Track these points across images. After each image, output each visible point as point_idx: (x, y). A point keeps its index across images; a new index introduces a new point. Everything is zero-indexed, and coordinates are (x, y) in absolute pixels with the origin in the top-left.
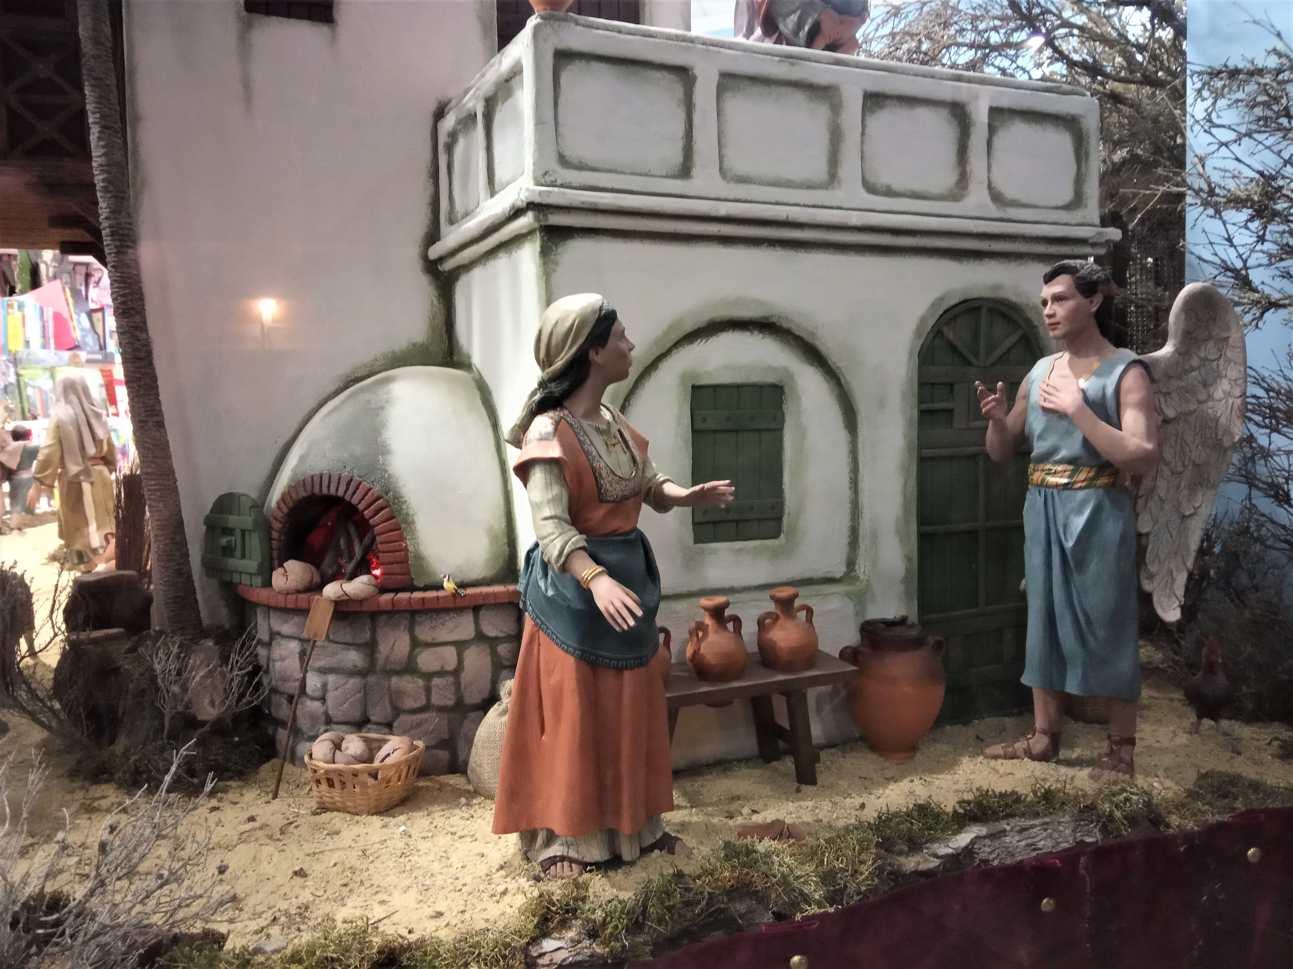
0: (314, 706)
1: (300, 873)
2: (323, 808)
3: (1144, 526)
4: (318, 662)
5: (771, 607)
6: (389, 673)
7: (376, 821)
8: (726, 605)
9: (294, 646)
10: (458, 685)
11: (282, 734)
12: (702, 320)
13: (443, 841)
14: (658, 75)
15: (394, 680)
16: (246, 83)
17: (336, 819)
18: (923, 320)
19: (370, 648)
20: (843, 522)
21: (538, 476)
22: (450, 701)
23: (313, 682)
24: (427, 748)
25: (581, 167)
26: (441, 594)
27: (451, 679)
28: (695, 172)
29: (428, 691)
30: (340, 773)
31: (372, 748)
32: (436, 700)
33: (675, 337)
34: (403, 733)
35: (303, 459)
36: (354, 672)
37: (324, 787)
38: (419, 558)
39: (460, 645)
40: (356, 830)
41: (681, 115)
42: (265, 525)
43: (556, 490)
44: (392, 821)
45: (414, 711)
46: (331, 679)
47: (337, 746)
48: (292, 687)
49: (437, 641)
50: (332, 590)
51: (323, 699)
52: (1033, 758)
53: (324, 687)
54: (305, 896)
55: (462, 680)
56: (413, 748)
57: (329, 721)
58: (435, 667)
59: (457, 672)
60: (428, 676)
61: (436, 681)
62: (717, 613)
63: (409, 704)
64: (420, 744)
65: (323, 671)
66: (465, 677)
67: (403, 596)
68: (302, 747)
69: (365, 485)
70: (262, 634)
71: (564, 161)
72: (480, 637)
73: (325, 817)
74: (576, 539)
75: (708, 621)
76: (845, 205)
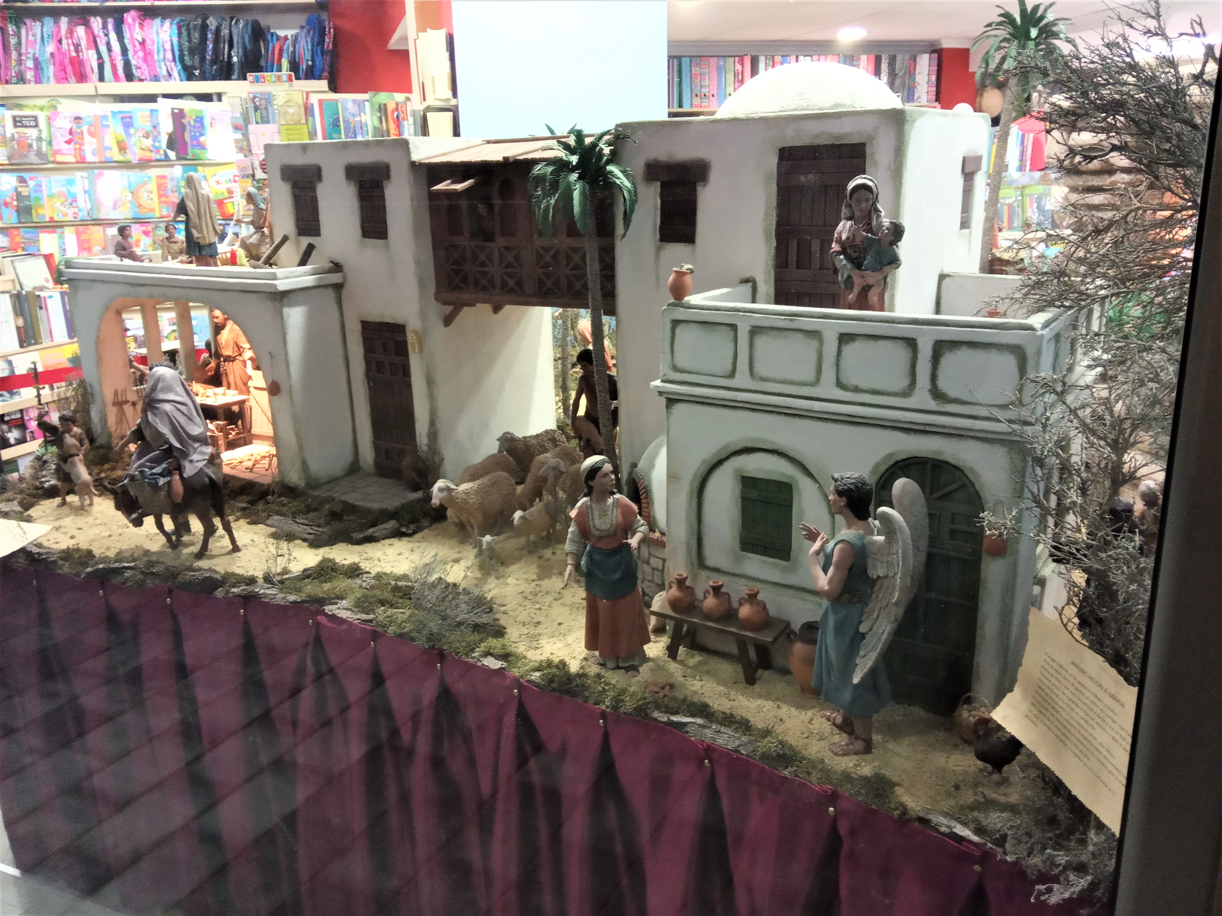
14: (722, 327)
16: (658, 278)
18: (877, 465)
25: (683, 371)
28: (737, 375)
33: (727, 452)
41: (731, 347)
71: (674, 368)
76: (822, 396)
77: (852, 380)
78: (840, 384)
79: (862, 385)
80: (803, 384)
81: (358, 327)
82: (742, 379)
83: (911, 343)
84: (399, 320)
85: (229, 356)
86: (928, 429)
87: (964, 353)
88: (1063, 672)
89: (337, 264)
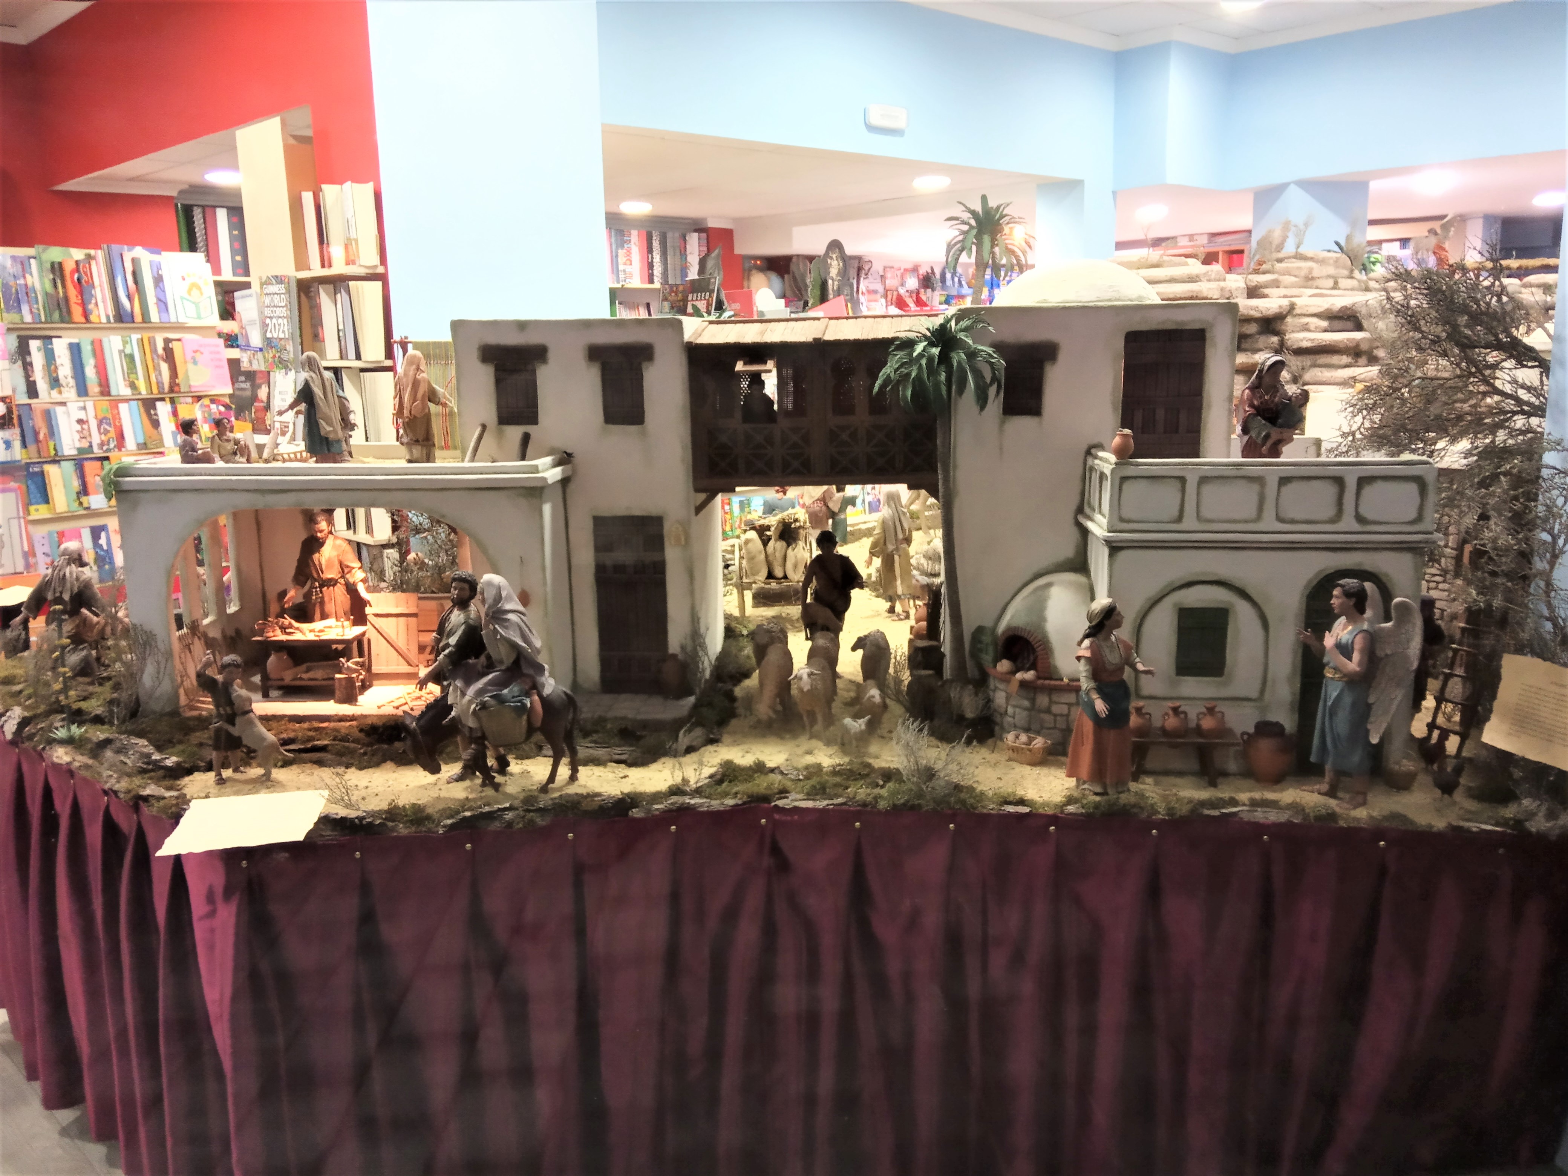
0: (1010, 719)
1: (1000, 779)
2: (1010, 760)
3: (1371, 700)
4: (1013, 702)
5: (1204, 710)
6: (1040, 711)
7: (1029, 768)
8: (1180, 707)
9: (1003, 694)
10: (1067, 721)
11: (997, 728)
12: (1183, 582)
13: (1051, 778)
14: (1169, 480)
15: (1042, 715)
16: (1001, 449)
17: (1014, 764)
18: (1310, 582)
19: (1033, 701)
20: (1259, 673)
21: (1083, 661)
23: (1010, 710)
24: (1053, 744)
25: (1129, 521)
26: (1062, 683)
27: (1065, 718)
28: (1184, 520)
29: (1055, 721)
30: (1017, 747)
31: (1030, 740)
32: (1057, 725)
33: (1169, 589)
34: (1043, 737)
35: (1012, 617)
36: (1026, 709)
37: (1011, 751)
38: (1056, 667)
40: (1021, 769)
41: (1179, 496)
42: (995, 643)
43: (1088, 667)
44: (1034, 768)
46: (1017, 710)
47: (1017, 737)
48: (1002, 710)
49: (1060, 702)
50: (1019, 676)
51: (1014, 717)
52: (1320, 793)
53: (1014, 713)
54: (1001, 785)
56: (1046, 743)
57: (1015, 726)
58: (1059, 712)
59: (1068, 715)
60: (1055, 715)
61: (1058, 718)
62: (1175, 710)
63: (1048, 725)
64: (1049, 742)
65: (1014, 706)
67: (1047, 682)
68: (1005, 735)
69: (1035, 634)
70: (992, 687)
71: (1122, 520)
73: (1011, 763)
74: (1092, 684)
75: (1171, 712)
76: (1264, 530)
77: (1291, 514)
78: (1280, 519)
79: (1298, 517)
80: (1246, 521)
81: (589, 525)
82: (1189, 523)
83: (1339, 481)
84: (654, 511)
85: (331, 580)
86: (1355, 546)
87: (1379, 486)
88: (1542, 692)
89: (569, 455)
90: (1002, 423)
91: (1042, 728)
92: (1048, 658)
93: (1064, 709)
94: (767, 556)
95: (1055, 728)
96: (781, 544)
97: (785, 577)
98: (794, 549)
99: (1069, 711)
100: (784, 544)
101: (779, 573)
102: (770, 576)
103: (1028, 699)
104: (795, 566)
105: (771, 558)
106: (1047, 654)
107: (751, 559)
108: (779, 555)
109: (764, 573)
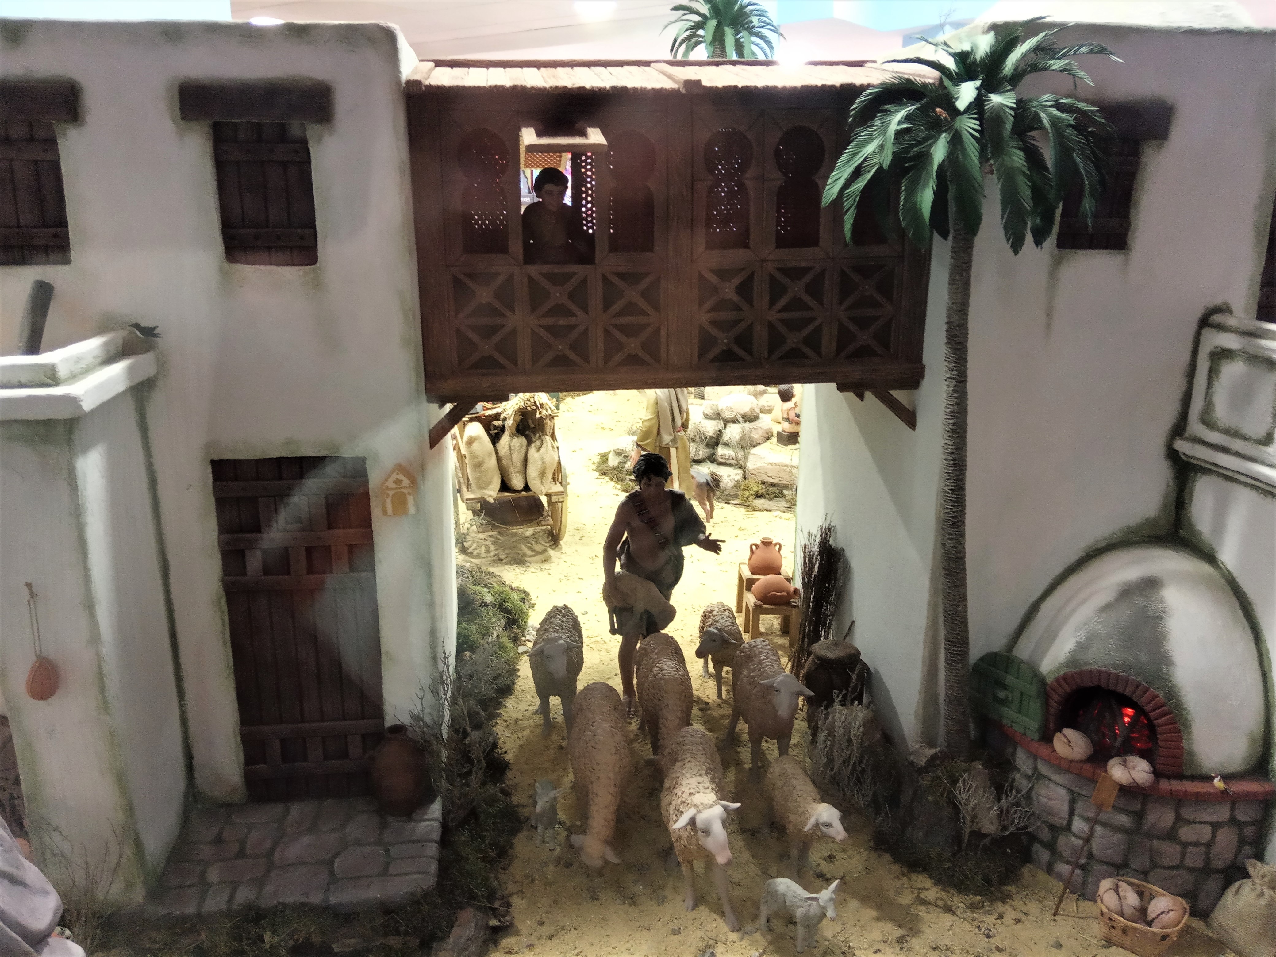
0: (1077, 842)
4: (1086, 812)
6: (1151, 836)
10: (1207, 854)
15: (1155, 842)
16: (1049, 313)
19: (1139, 816)
22: (1199, 864)
23: (1079, 825)
26: (1205, 785)
27: (1203, 849)
29: (1183, 855)
32: (1188, 862)
36: (1121, 830)
38: (1191, 754)
39: (1216, 826)
45: (1168, 868)
46: (1099, 828)
49: (1198, 820)
51: (1088, 840)
53: (1091, 833)
55: (1212, 851)
58: (1193, 838)
59: (1209, 845)
60: (1185, 845)
61: (1191, 849)
63: (1165, 862)
66: (1215, 849)
67: (1176, 784)
72: (1233, 821)
89: (149, 332)
90: (1057, 263)
91: (1154, 865)
92: (1180, 739)
93: (1205, 833)
94: (499, 460)
95: (1180, 866)
96: (519, 442)
97: (527, 488)
98: (539, 449)
99: (1213, 837)
100: (523, 440)
101: (517, 482)
102: (505, 486)
103: (1128, 812)
104: (542, 474)
105: (504, 462)
106: (1178, 732)
107: (478, 466)
108: (517, 458)
109: (496, 483)
